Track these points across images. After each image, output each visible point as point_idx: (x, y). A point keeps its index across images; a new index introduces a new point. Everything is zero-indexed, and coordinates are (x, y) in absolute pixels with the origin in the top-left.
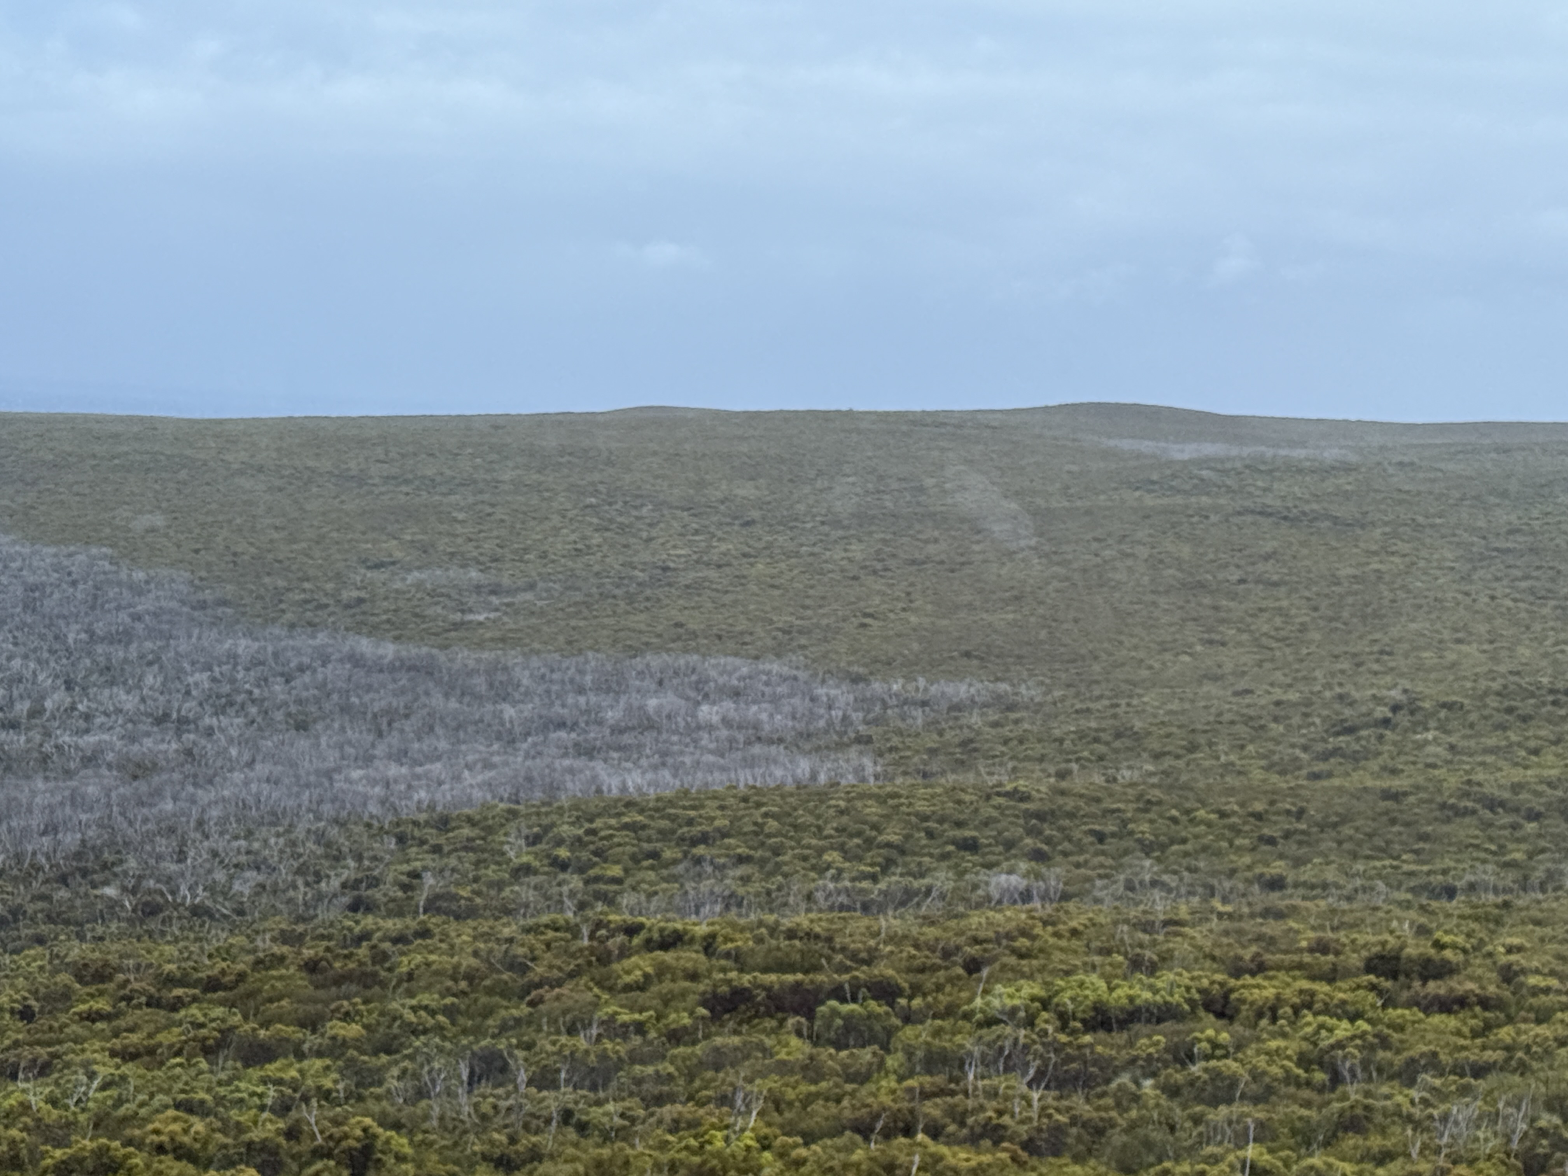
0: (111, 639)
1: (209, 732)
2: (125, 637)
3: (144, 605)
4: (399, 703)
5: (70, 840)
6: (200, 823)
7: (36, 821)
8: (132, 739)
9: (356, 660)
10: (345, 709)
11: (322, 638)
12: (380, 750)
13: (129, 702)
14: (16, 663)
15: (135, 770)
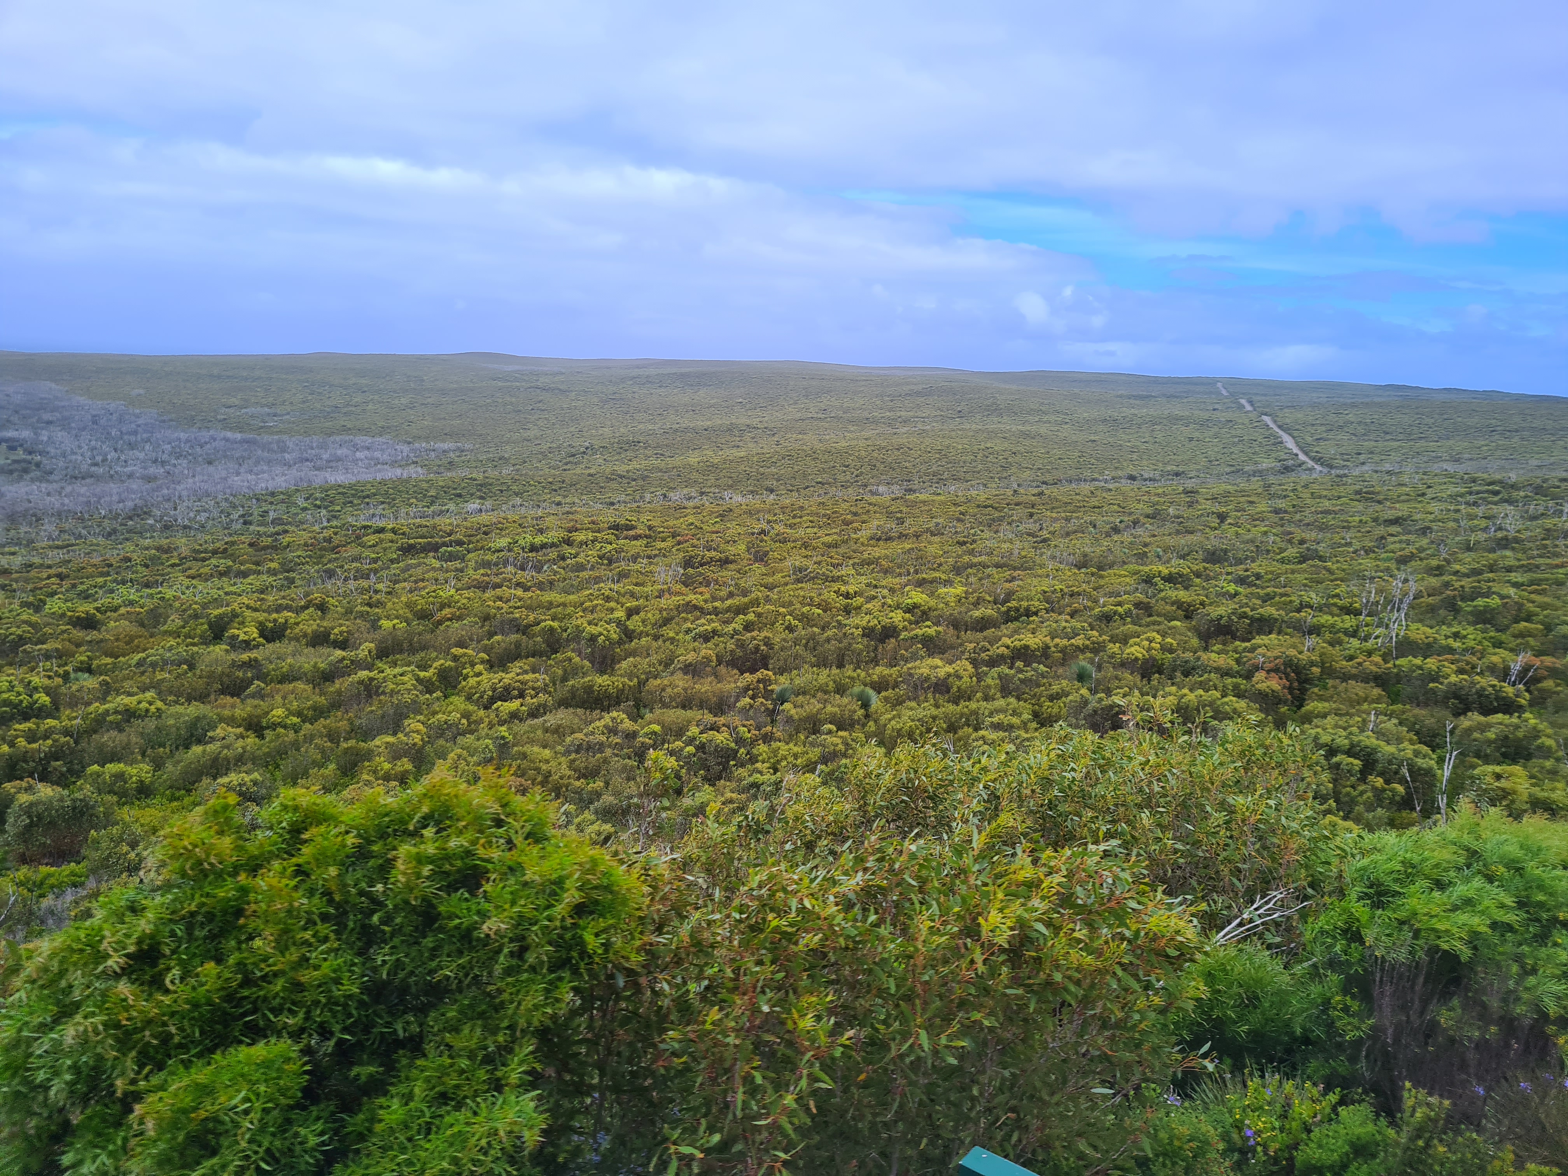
0: (129, 433)
1: (175, 466)
2: (135, 433)
3: (140, 422)
4: (245, 454)
5: (130, 504)
6: (180, 497)
7: (115, 498)
8: (145, 468)
9: (227, 440)
10: (225, 456)
11: (212, 432)
12: (242, 470)
13: (142, 455)
14: (93, 443)
15: (149, 479)
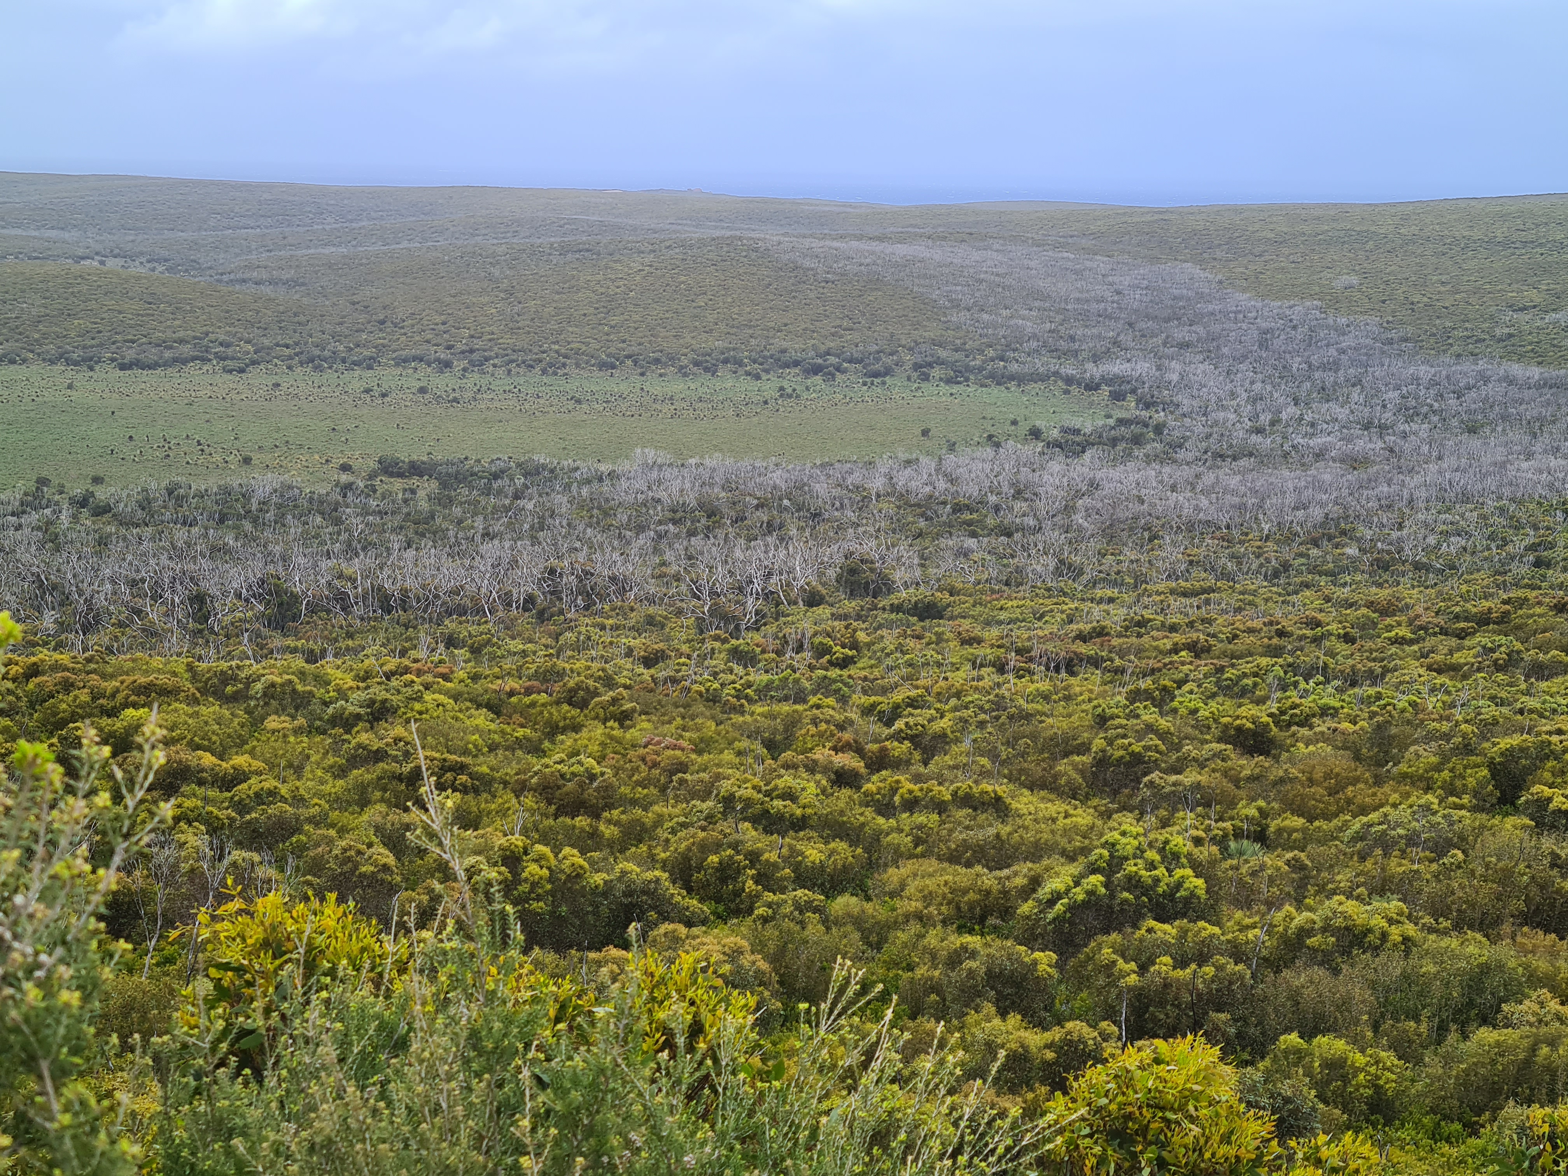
0: (1323, 367)
1: (1404, 436)
2: (1334, 366)
3: (1347, 342)
4: (1547, 412)
5: (1317, 513)
6: (1411, 501)
7: (1290, 499)
8: (1349, 440)
9: (1511, 381)
10: (1504, 418)
11: (1482, 365)
12: (1538, 447)
13: (1342, 413)
14: (1258, 386)
15: (1354, 462)
